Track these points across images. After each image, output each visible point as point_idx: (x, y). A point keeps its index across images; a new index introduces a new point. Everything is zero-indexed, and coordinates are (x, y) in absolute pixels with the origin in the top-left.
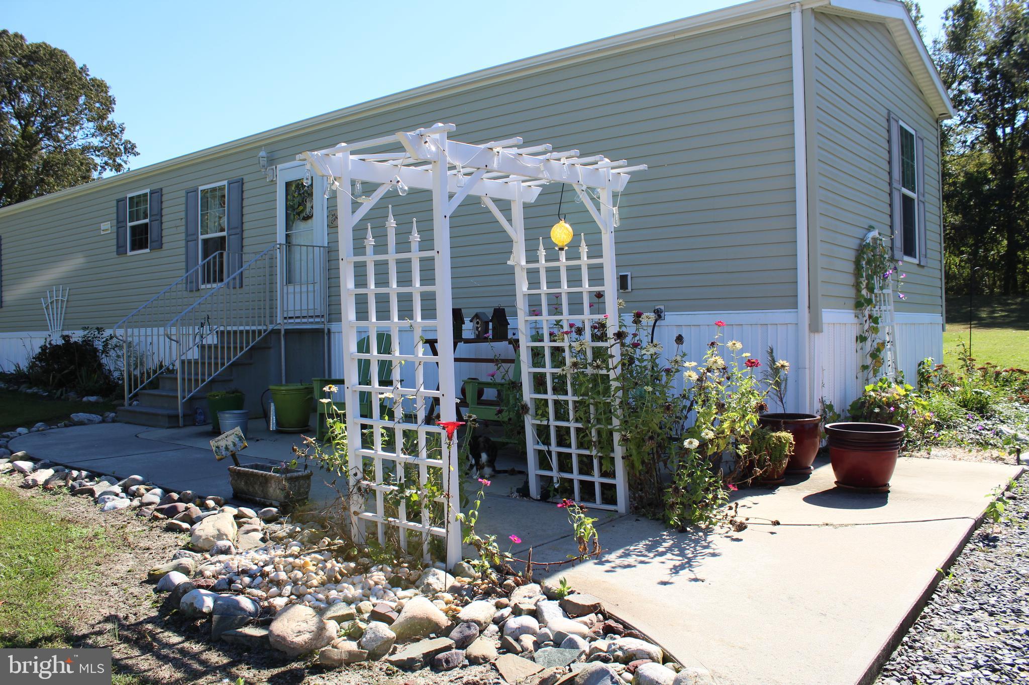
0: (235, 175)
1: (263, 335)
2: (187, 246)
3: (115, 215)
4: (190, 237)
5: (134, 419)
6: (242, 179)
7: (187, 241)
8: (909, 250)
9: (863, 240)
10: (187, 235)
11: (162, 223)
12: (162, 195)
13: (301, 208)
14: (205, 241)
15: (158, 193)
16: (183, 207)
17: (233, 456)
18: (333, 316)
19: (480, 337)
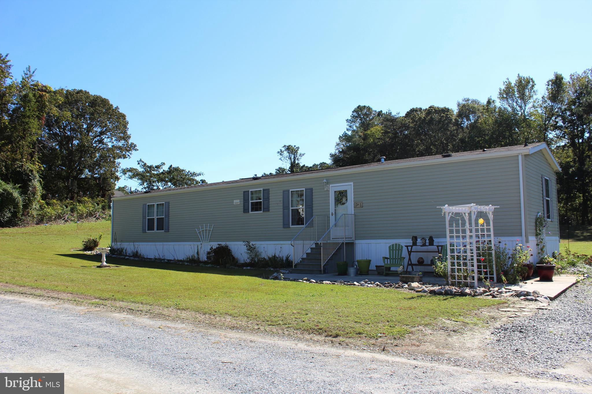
0: (309, 187)
1: (340, 244)
2: (283, 211)
3: (243, 198)
4: (285, 208)
6: (313, 188)
7: (283, 209)
8: (548, 217)
9: (537, 216)
10: (283, 207)
11: (269, 202)
12: (269, 191)
13: (341, 200)
14: (293, 210)
15: (266, 192)
16: (281, 197)
18: (356, 238)
19: (424, 245)
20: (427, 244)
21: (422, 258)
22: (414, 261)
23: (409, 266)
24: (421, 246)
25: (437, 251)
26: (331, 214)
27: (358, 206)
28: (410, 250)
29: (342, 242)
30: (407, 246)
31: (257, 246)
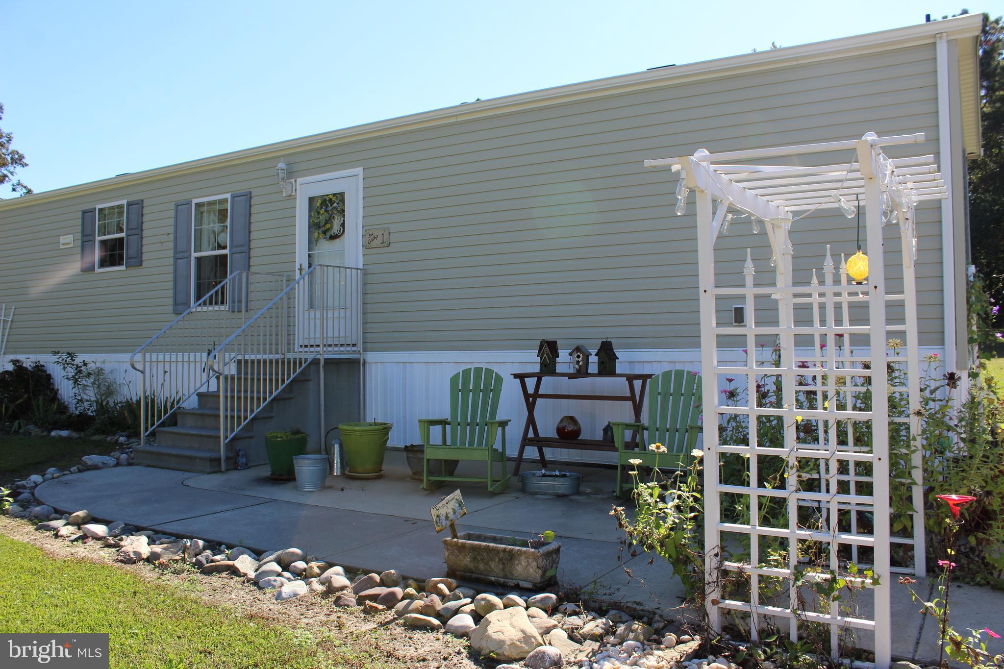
0: (242, 188)
1: (304, 365)
2: (175, 264)
3: (79, 229)
4: (180, 254)
5: (157, 461)
6: (251, 192)
7: (176, 259)
10: (176, 252)
11: (142, 238)
12: (143, 207)
13: (328, 226)
14: (199, 259)
15: (136, 207)
16: (172, 221)
17: (452, 526)
18: (369, 345)
19: (582, 372)
20: (593, 368)
21: (572, 419)
22: (547, 427)
23: (526, 447)
24: (571, 376)
25: (628, 394)
26: (298, 267)
27: (376, 243)
28: (531, 390)
29: (310, 357)
30: (521, 377)
31: (107, 368)
